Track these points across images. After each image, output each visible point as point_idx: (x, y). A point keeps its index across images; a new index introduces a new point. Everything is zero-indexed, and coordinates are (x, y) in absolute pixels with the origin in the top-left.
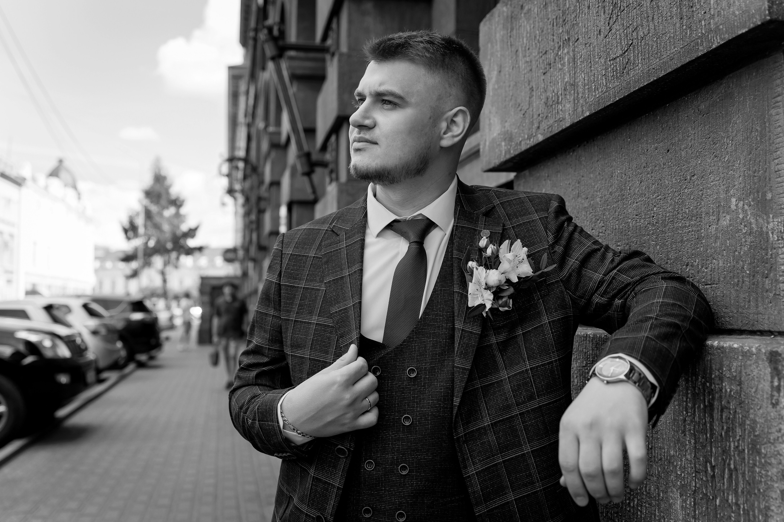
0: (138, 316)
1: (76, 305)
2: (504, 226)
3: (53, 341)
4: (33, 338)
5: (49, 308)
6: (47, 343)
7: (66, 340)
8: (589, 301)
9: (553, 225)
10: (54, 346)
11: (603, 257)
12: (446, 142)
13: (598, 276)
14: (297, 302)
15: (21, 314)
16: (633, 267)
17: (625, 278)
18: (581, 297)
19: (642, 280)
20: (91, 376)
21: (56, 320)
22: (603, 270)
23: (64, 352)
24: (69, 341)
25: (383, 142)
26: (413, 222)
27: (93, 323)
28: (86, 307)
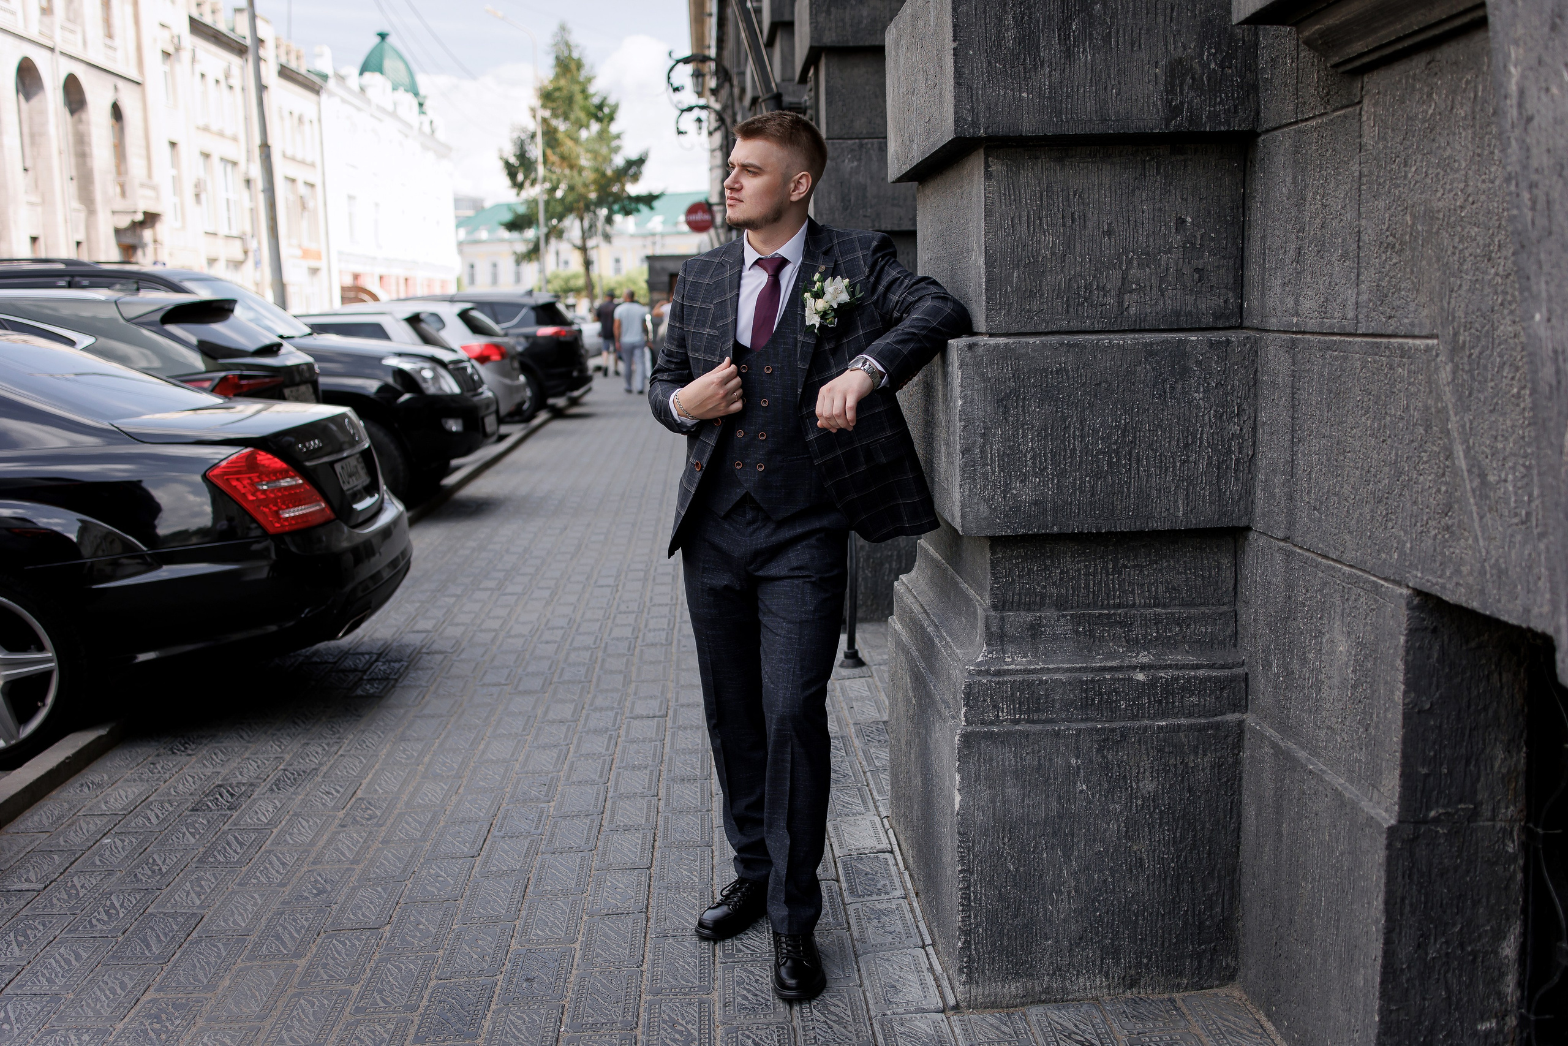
0: (547, 331)
1: (450, 312)
2: (836, 261)
3: (433, 370)
4: (407, 365)
5: (414, 321)
6: (428, 374)
7: (451, 367)
8: (891, 315)
9: (870, 261)
10: (436, 378)
11: (902, 283)
12: (795, 197)
13: (895, 298)
14: (695, 318)
15: (377, 331)
16: (917, 290)
17: (911, 299)
18: (887, 313)
19: (920, 299)
20: (490, 422)
21: (426, 339)
22: (898, 294)
23: (450, 386)
24: (456, 369)
25: (747, 200)
26: (772, 259)
27: (478, 342)
28: (464, 316)
